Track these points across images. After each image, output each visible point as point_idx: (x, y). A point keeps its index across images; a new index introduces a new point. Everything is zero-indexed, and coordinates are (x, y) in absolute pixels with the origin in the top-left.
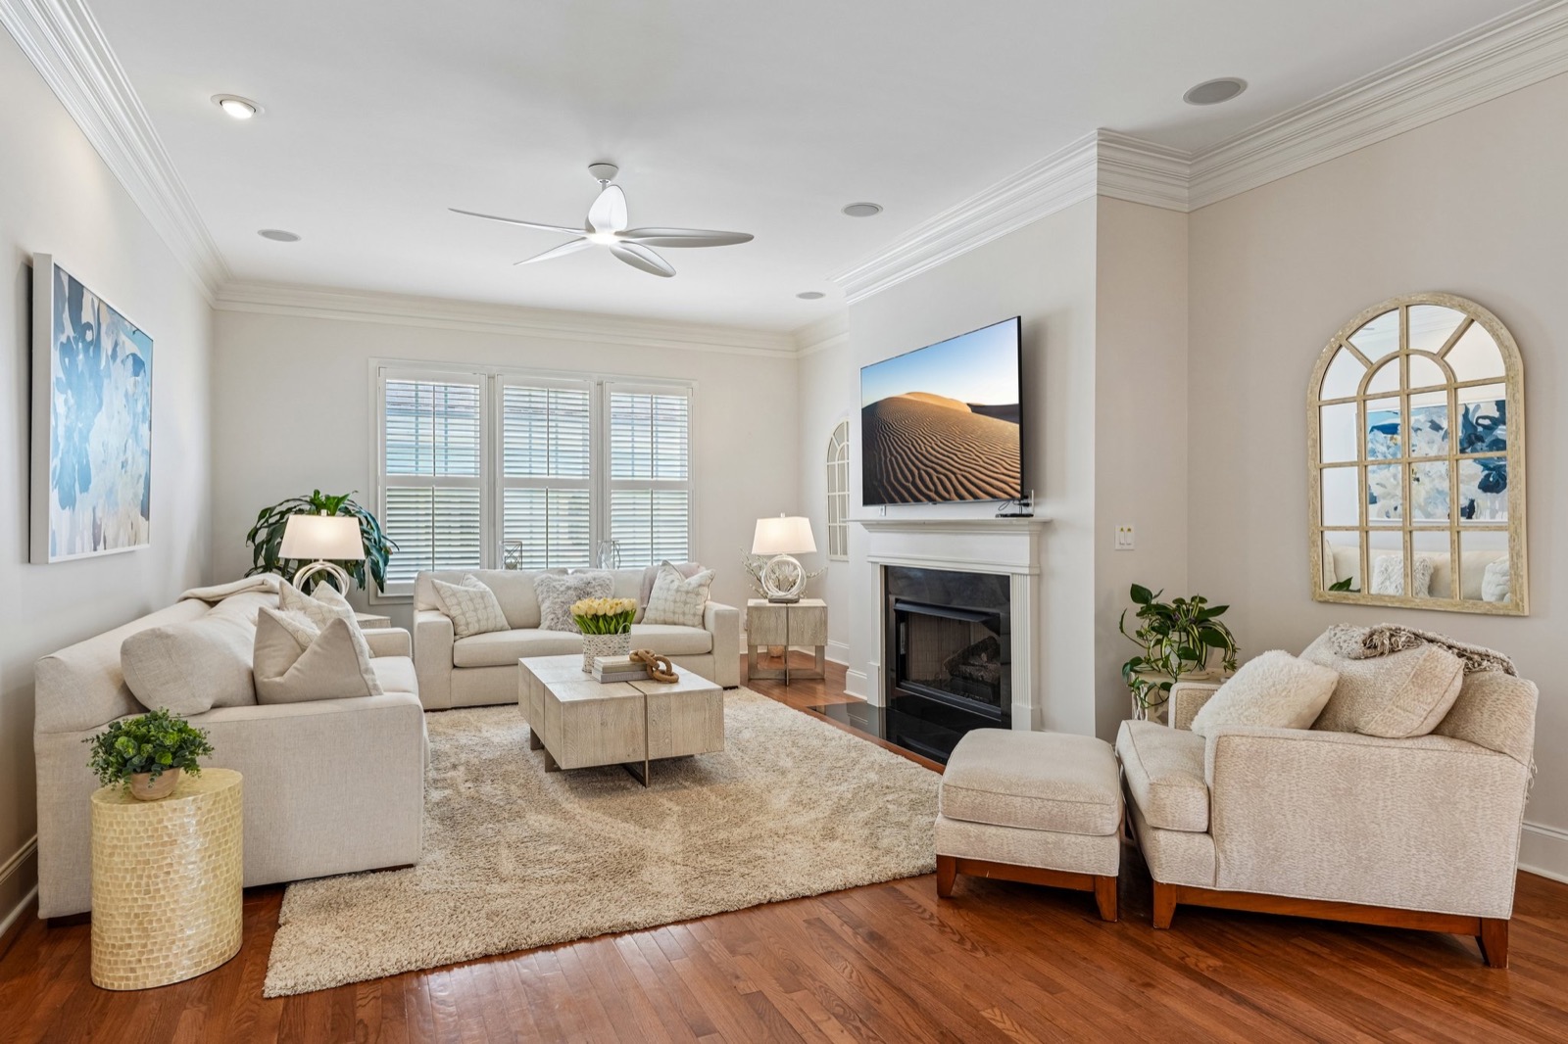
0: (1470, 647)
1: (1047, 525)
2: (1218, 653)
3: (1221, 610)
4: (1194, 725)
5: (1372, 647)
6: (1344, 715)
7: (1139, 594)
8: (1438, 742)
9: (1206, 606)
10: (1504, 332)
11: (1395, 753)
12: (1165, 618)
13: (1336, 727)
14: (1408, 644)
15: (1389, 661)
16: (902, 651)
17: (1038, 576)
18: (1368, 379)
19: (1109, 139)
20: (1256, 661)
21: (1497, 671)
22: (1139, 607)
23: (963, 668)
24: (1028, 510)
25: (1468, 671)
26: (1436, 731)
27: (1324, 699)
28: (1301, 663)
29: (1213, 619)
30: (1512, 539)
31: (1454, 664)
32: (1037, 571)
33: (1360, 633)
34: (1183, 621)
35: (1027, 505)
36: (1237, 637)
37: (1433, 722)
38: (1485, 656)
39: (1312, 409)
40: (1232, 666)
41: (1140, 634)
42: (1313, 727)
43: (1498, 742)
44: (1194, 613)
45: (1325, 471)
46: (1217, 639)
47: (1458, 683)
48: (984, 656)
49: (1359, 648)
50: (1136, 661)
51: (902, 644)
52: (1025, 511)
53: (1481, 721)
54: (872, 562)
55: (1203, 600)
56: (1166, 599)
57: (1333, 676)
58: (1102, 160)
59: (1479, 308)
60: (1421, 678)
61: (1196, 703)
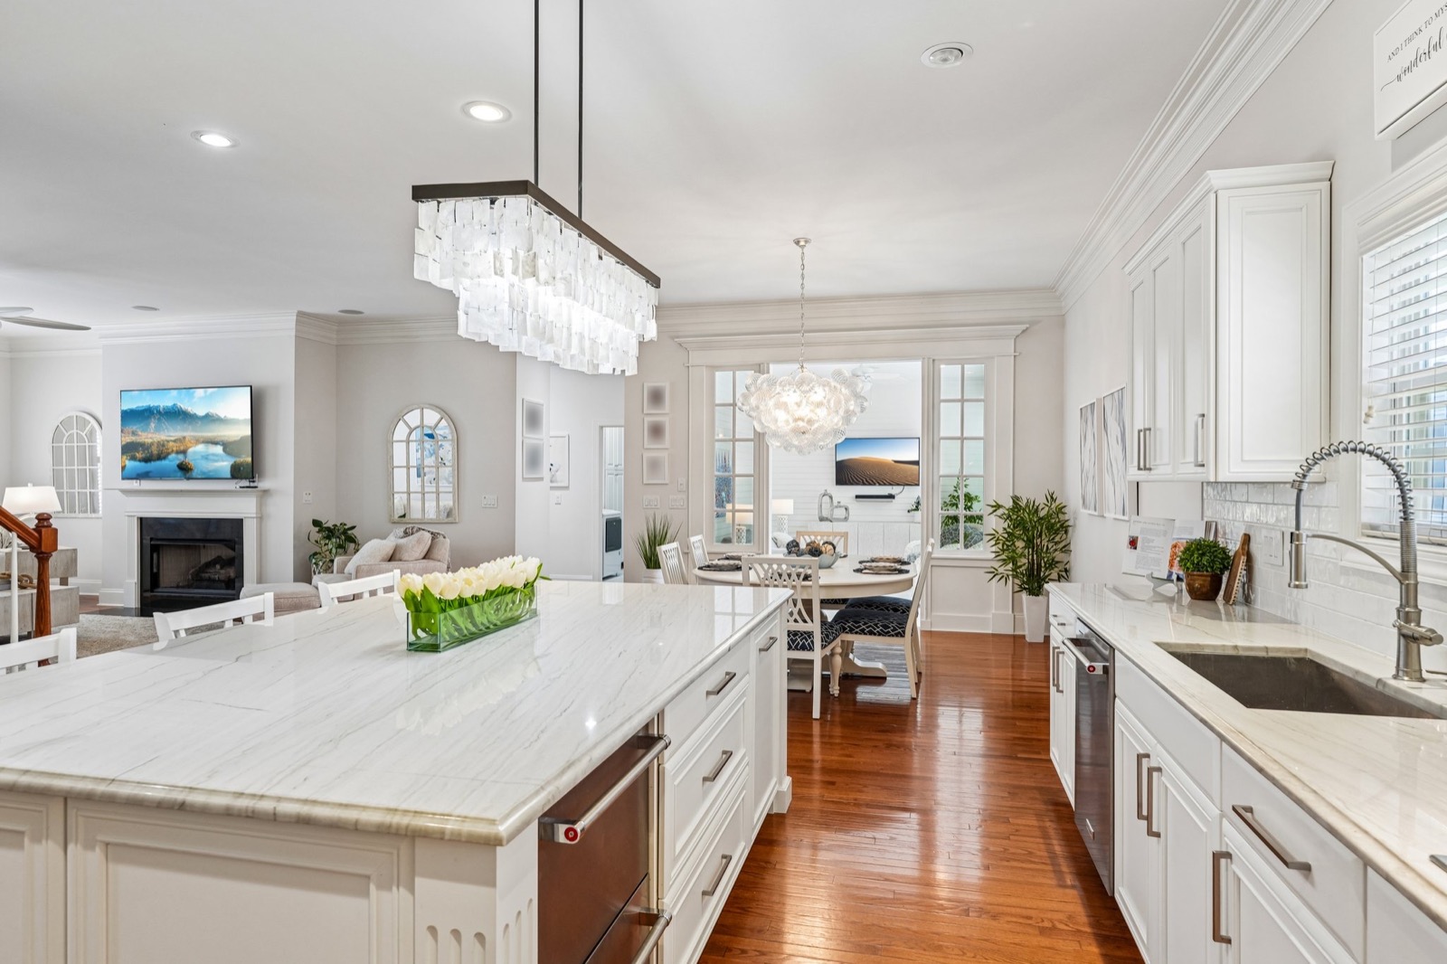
0: (434, 531)
1: (266, 492)
2: (352, 545)
3: (353, 528)
4: (346, 571)
5: (406, 534)
6: (397, 556)
7: (316, 523)
8: (424, 561)
9: (346, 527)
10: (451, 424)
11: (411, 565)
12: (329, 533)
13: (395, 560)
14: (417, 531)
15: (411, 537)
16: (155, 570)
17: (261, 518)
18: (410, 434)
19: (301, 315)
20: (369, 543)
21: (441, 538)
22: (317, 529)
23: (203, 575)
24: (255, 484)
25: (433, 539)
26: (424, 558)
27: (391, 552)
28: (384, 542)
29: (349, 532)
30: (453, 496)
31: (428, 536)
32: (259, 515)
33: (403, 530)
34: (337, 533)
35: (254, 482)
36: (359, 538)
37: (423, 555)
38: (438, 534)
39: (389, 443)
40: (357, 551)
41: (317, 542)
42: (389, 561)
43: (439, 557)
44: (342, 530)
45: (395, 469)
46: (352, 540)
47: (430, 542)
48: (218, 567)
49: (402, 534)
50: (315, 554)
51: (155, 566)
52: (252, 484)
53: (437, 553)
54: (129, 516)
55: (345, 525)
56: (330, 525)
57: (394, 544)
58: (297, 321)
59: (445, 413)
60: (419, 541)
61: (345, 564)
